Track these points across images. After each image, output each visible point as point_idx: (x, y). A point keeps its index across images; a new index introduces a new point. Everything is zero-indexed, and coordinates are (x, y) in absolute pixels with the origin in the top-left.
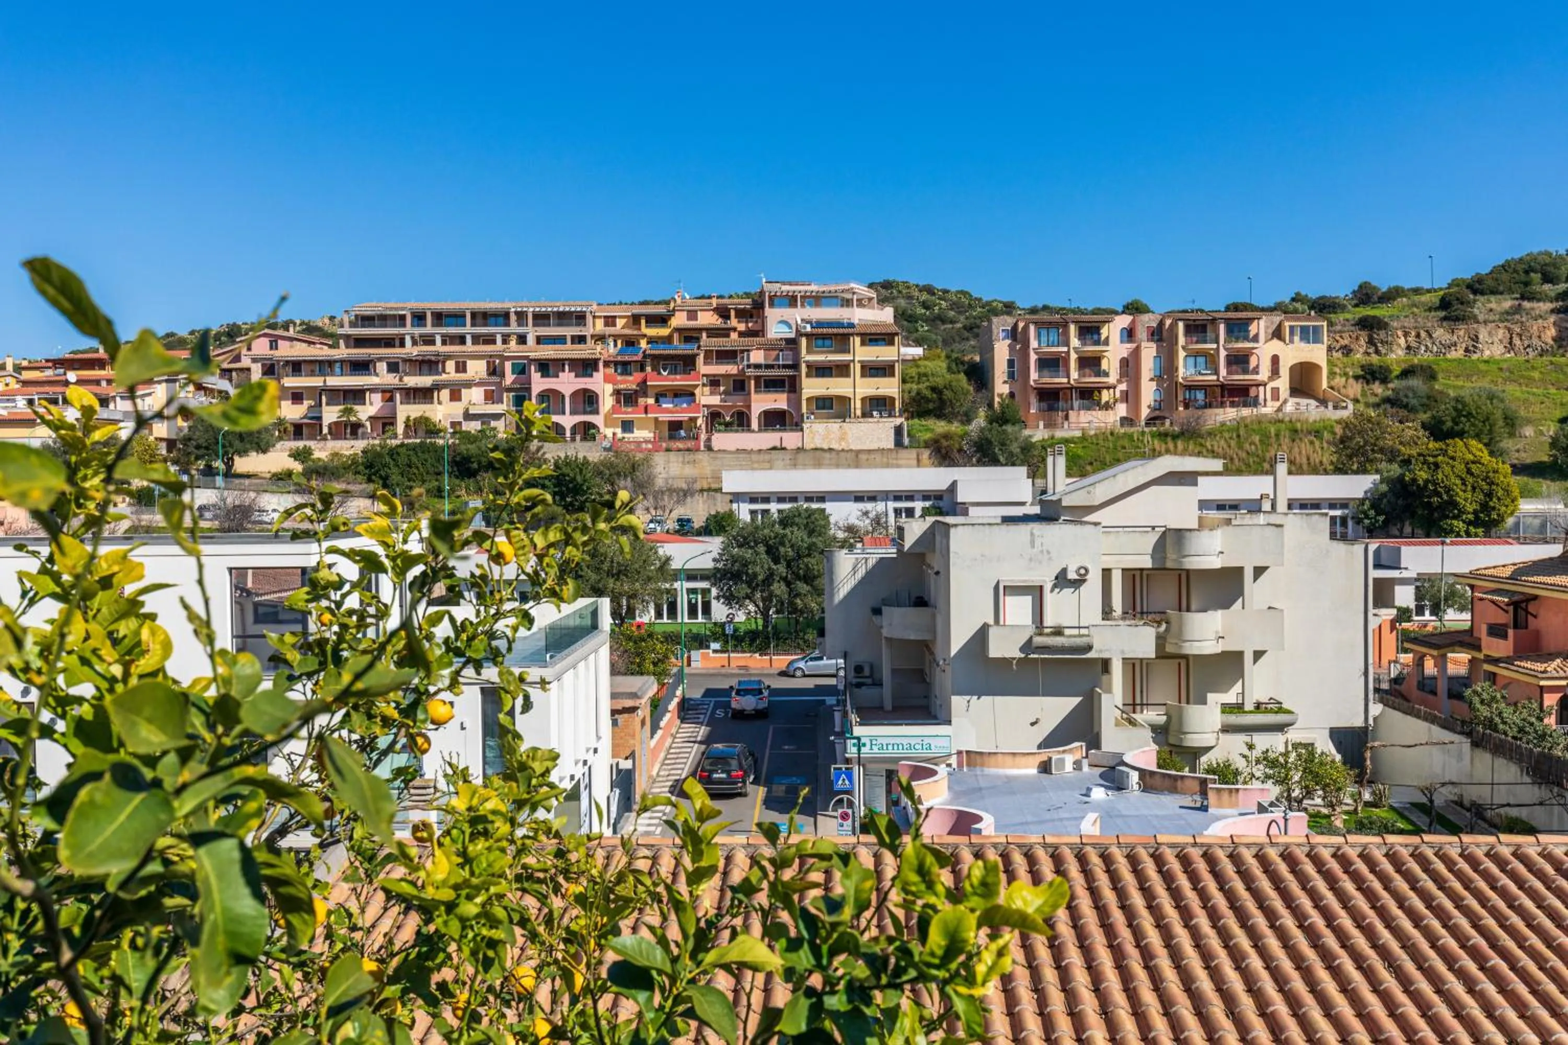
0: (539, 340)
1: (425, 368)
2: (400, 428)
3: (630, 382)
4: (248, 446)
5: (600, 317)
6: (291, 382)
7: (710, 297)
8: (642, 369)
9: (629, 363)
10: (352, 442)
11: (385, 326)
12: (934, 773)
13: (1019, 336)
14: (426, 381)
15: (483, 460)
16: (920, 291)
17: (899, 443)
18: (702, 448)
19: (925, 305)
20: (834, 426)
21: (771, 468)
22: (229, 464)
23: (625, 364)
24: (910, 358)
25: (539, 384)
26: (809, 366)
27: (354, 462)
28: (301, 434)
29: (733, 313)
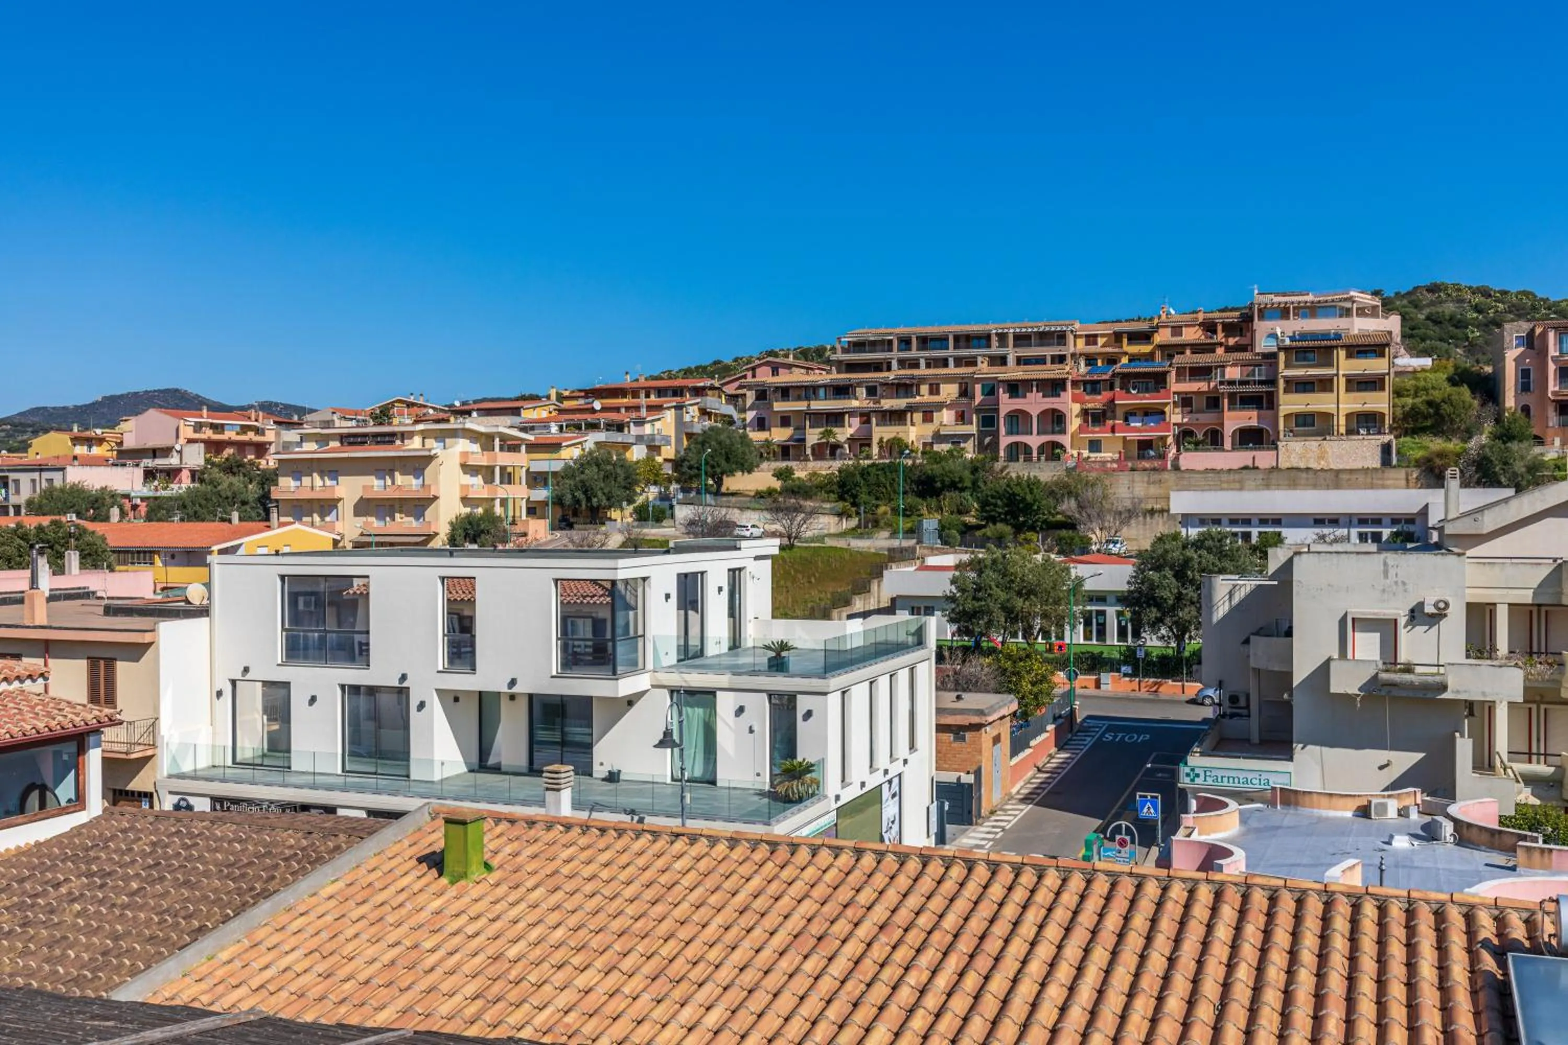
0: (1020, 361)
1: (902, 391)
2: (875, 450)
3: (1096, 402)
4: (734, 466)
5: (1080, 336)
6: (779, 406)
7: (1197, 312)
8: (1112, 388)
9: (1098, 382)
10: (831, 463)
11: (874, 351)
12: (1225, 805)
13: (1536, 343)
14: (900, 403)
15: (947, 479)
16: (1474, 293)
17: (1386, 461)
18: (1169, 467)
19: (1477, 309)
20: (1313, 444)
21: (1241, 489)
22: (719, 482)
23: (1094, 383)
24: (1410, 369)
25: (1006, 404)
26: (1288, 381)
27: (830, 483)
28: (788, 455)
29: (1220, 328)
